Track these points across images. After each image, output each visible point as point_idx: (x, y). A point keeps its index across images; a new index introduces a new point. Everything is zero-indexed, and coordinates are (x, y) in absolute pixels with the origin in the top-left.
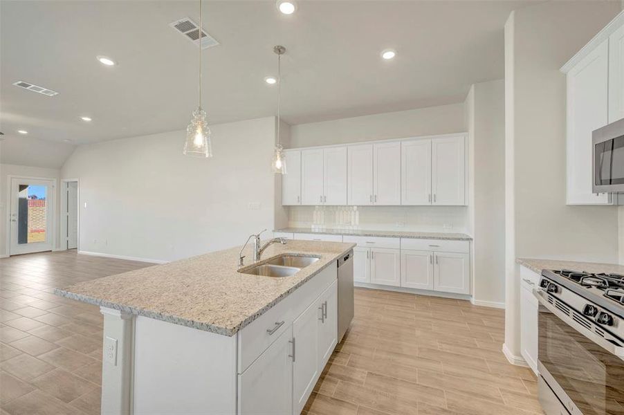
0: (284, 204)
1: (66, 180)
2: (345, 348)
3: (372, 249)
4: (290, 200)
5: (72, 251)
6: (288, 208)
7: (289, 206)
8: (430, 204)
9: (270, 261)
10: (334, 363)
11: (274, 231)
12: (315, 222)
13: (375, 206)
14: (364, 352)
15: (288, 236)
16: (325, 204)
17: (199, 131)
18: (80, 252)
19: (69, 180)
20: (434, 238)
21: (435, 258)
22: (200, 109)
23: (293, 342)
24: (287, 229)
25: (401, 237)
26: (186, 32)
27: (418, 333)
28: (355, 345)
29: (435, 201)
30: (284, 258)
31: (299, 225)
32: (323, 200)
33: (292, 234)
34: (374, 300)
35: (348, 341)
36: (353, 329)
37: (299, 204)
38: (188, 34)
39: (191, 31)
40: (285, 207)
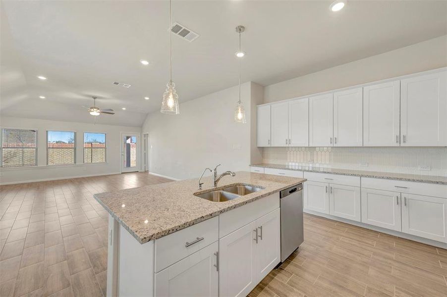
0: (258, 146)
1: (144, 133)
2: (290, 267)
3: (331, 185)
4: (263, 143)
5: (146, 172)
6: (262, 149)
7: (263, 148)
8: (398, 145)
9: (225, 188)
10: (275, 278)
11: (250, 166)
12: (289, 160)
13: (335, 147)
14: (307, 276)
15: (261, 170)
16: (290, 146)
17: (171, 96)
18: (150, 173)
19: (146, 133)
20: (401, 179)
21: (403, 200)
22: (171, 81)
23: (217, 254)
24: (261, 164)
25: (361, 176)
26: (178, 33)
27: (372, 272)
28: (300, 268)
29: (404, 142)
30: (238, 186)
31: (271, 161)
32: (288, 142)
33: (263, 168)
34: (331, 230)
35: (294, 261)
36: (302, 251)
37: (269, 146)
38: (179, 34)
39: (181, 31)
40: (259, 147)
